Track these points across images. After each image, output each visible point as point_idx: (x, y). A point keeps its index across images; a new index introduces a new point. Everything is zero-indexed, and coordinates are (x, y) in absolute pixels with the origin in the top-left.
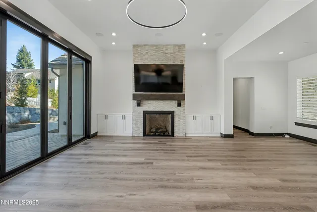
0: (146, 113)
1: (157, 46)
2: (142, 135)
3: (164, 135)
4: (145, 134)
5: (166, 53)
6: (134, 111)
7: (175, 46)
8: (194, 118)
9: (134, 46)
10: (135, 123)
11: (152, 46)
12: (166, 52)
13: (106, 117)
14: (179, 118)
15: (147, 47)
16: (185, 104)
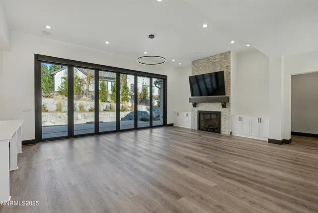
0: (200, 113)
1: (207, 58)
2: (197, 129)
3: (214, 132)
4: (199, 128)
5: (214, 63)
6: (193, 111)
7: (221, 54)
8: (240, 119)
9: (192, 62)
10: (193, 120)
11: (204, 59)
12: (215, 61)
13: (178, 114)
14: (225, 118)
15: (200, 61)
16: (230, 106)
